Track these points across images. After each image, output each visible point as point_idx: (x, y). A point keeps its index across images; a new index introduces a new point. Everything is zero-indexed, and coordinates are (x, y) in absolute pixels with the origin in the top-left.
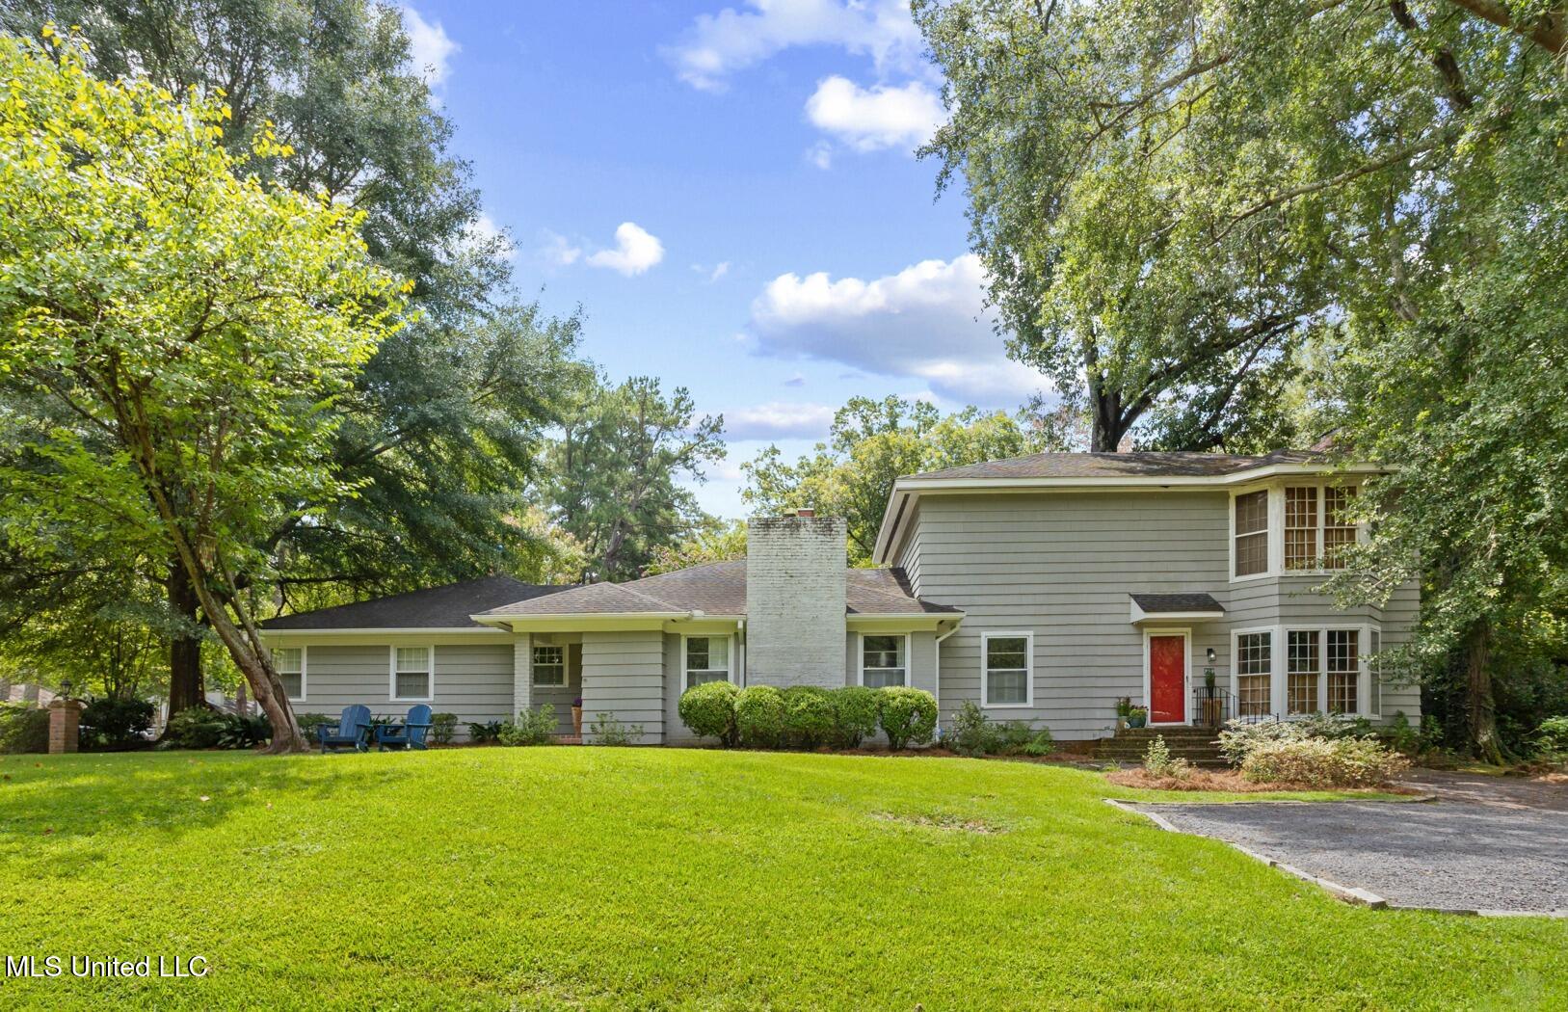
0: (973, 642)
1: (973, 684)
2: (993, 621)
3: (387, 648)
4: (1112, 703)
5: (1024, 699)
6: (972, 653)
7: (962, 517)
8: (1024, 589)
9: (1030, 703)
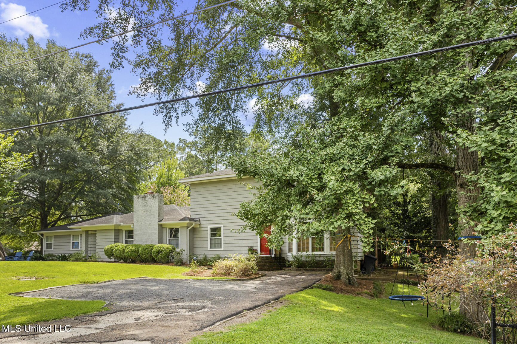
0: (205, 229)
1: (205, 242)
2: (211, 222)
3: (70, 235)
4: (247, 248)
5: (221, 247)
6: (205, 232)
7: (202, 189)
8: (220, 211)
9: (223, 249)
